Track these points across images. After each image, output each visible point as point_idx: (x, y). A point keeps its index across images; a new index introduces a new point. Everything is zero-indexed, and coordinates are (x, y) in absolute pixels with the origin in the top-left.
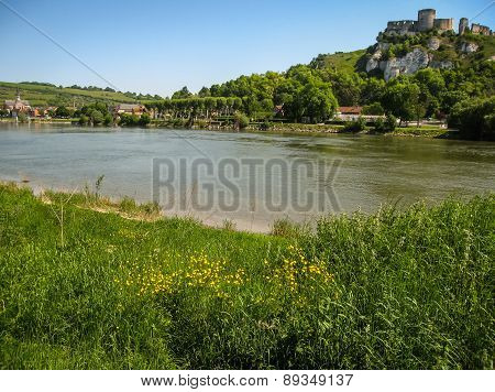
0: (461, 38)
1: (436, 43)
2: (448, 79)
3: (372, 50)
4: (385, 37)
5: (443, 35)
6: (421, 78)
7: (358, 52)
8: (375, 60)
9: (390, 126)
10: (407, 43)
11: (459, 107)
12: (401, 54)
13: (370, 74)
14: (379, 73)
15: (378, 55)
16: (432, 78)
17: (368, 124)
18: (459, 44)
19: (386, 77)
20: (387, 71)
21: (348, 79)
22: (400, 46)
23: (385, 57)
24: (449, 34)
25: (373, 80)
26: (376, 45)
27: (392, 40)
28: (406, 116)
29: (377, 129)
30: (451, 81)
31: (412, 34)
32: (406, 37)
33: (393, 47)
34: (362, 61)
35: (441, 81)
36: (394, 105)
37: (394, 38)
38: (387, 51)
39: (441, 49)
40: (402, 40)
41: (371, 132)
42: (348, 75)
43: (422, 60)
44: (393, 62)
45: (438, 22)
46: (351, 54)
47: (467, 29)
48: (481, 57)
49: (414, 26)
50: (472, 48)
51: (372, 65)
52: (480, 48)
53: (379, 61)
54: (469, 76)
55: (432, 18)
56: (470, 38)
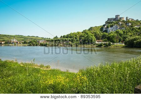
0: (127, 22)
2: (124, 32)
3: (104, 26)
4: (107, 22)
5: (122, 21)
6: (117, 32)
7: (101, 26)
8: (105, 28)
9: (110, 45)
10: (113, 23)
11: (127, 39)
12: (112, 26)
13: (104, 32)
14: (106, 31)
15: (106, 27)
16: (120, 32)
17: (104, 44)
18: (126, 23)
19: (108, 32)
20: (108, 30)
22: (111, 24)
23: (108, 27)
24: (124, 21)
25: (105, 33)
26: (105, 24)
27: (109, 23)
28: (113, 42)
29: (106, 46)
31: (114, 21)
33: (110, 25)
34: (102, 29)
35: (122, 33)
36: (110, 39)
40: (112, 23)
41: (105, 46)
42: (98, 32)
43: (117, 28)
44: (110, 28)
45: (121, 18)
46: (99, 26)
47: (128, 20)
48: (132, 26)
49: (114, 19)
50: (130, 24)
51: (104, 29)
52: (132, 24)
53: (106, 28)
54: (130, 31)
55: (119, 17)
56: (129, 22)
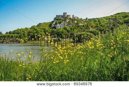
0: (73, 20)
1: (68, 21)
2: (71, 29)
3: (53, 22)
4: (56, 19)
5: (69, 19)
6: (65, 29)
7: (49, 22)
9: (59, 40)
10: (61, 20)
12: (60, 23)
14: (55, 28)
16: (67, 29)
19: (57, 28)
20: (57, 27)
21: (47, 29)
22: (60, 21)
23: (56, 24)
24: (71, 18)
25: (53, 29)
26: (54, 21)
27: (57, 20)
30: (72, 29)
31: (62, 18)
32: (61, 19)
33: (58, 21)
34: (50, 25)
35: (70, 29)
36: (59, 35)
37: (58, 19)
38: (56, 22)
39: (69, 22)
40: (60, 20)
42: (47, 28)
43: (65, 25)
44: (58, 25)
45: (68, 16)
46: (47, 23)
47: (74, 17)
48: (78, 24)
49: (62, 17)
50: (76, 22)
51: (53, 26)
52: (78, 22)
53: (55, 24)
54: (76, 28)
55: (66, 15)
56: (75, 20)
